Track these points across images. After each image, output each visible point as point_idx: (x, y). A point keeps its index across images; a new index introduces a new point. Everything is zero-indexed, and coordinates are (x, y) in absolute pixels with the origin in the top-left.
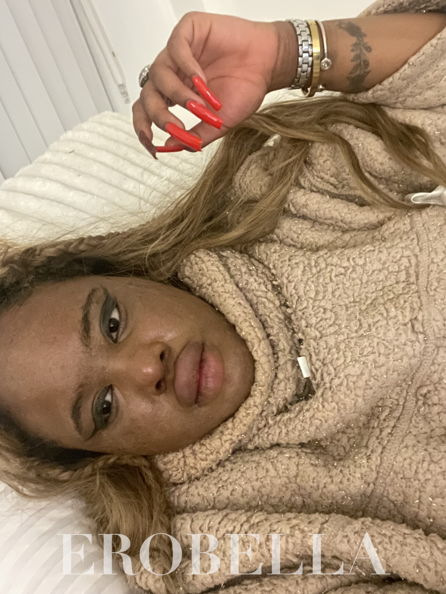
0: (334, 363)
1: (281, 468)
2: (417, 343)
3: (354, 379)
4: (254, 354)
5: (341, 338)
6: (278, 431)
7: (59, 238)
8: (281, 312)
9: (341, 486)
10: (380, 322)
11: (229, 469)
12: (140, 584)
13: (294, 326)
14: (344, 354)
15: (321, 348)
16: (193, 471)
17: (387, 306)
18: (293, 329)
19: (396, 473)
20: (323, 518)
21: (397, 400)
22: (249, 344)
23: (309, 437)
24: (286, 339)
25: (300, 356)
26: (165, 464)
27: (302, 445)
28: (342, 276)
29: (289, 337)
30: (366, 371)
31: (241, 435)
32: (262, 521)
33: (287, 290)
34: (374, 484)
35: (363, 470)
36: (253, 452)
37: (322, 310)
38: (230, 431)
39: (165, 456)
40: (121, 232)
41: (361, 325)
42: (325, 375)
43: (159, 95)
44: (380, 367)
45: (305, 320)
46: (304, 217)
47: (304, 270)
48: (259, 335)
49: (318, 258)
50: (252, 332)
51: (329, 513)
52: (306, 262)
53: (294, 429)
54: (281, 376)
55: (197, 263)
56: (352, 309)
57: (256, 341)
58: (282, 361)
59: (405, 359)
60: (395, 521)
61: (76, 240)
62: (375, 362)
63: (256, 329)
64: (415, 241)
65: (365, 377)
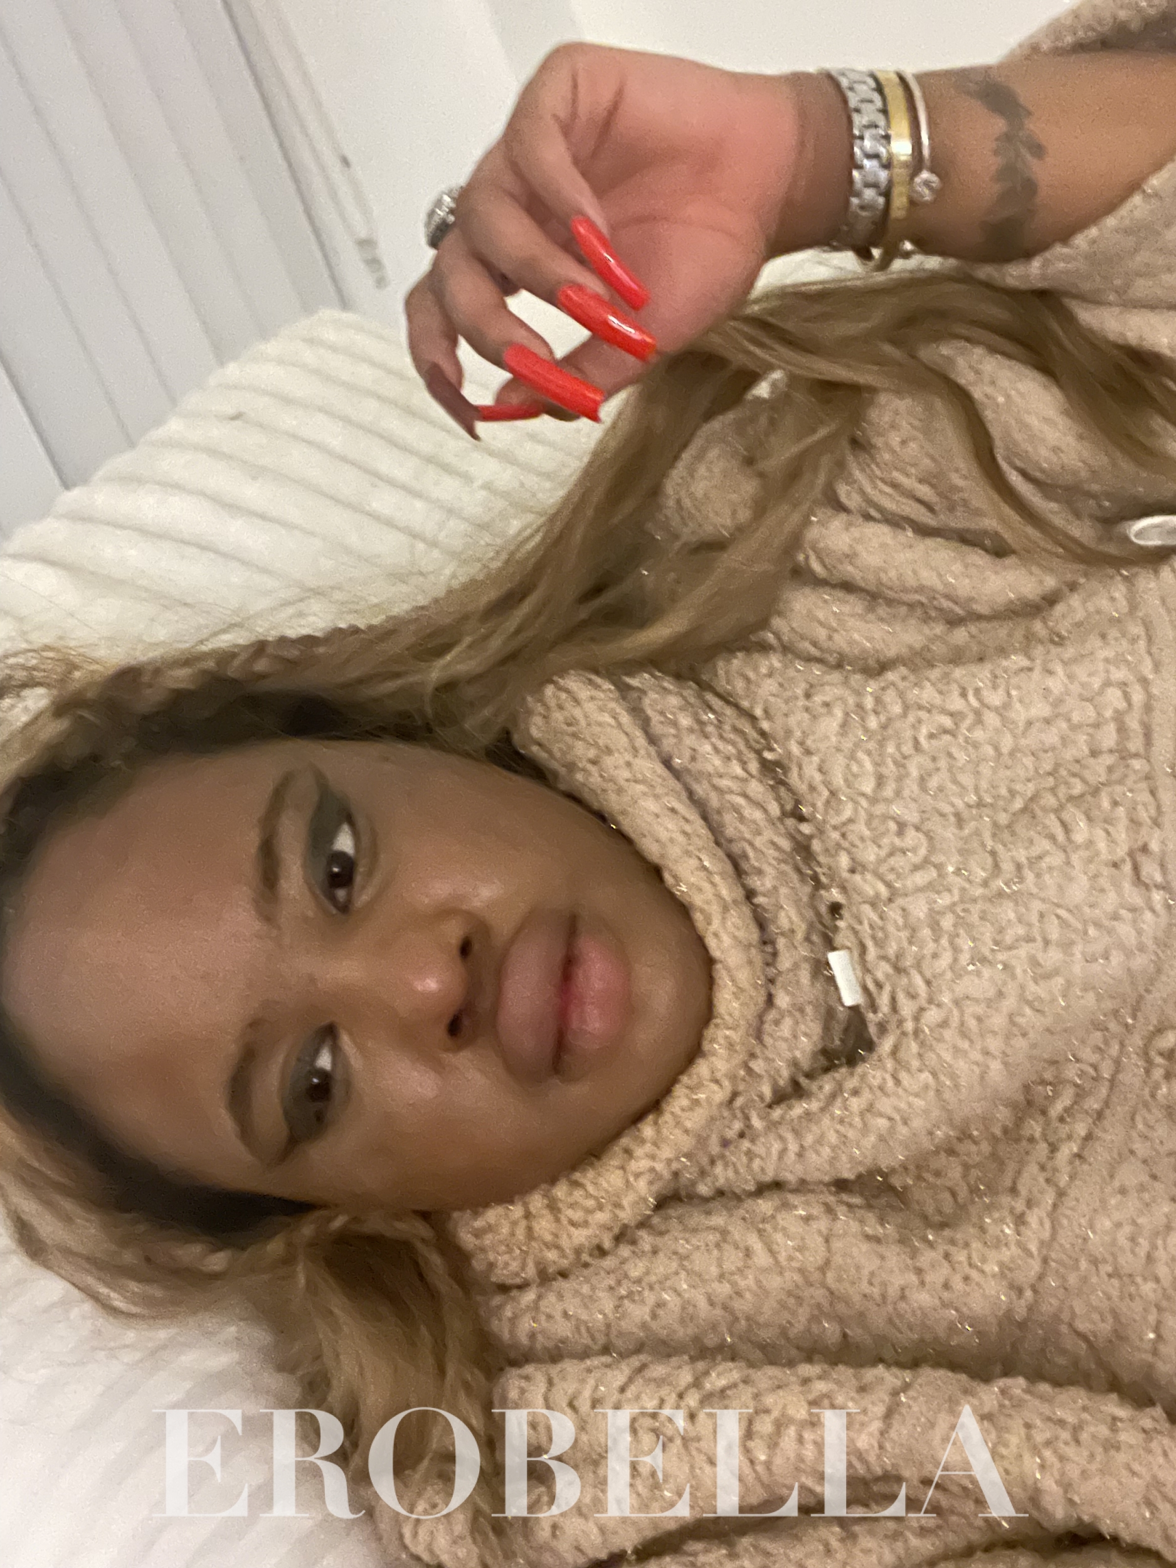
0: (925, 965)
1: (785, 1245)
2: (1148, 916)
3: (980, 1010)
4: (711, 943)
5: (943, 900)
6: (776, 1147)
7: (201, 642)
8: (783, 831)
9: (946, 1295)
10: (1047, 859)
11: (647, 1248)
12: (413, 1549)
13: (818, 870)
14: (951, 943)
15: (891, 929)
16: (551, 1255)
17: (1066, 816)
18: (815, 878)
19: (1095, 1262)
20: (896, 1377)
21: (1095, 1067)
22: (698, 917)
23: (860, 1163)
24: (797, 902)
25: (834, 949)
26: (478, 1234)
27: (841, 1185)
28: (947, 738)
29: (805, 899)
30: (1011, 989)
31: (677, 1159)
32: (734, 1385)
33: (800, 776)
34: (1035, 1291)
35: (1006, 1254)
36: (711, 1205)
37: (893, 826)
38: (648, 1148)
39: (476, 1214)
40: (362, 627)
41: (996, 866)
42: (901, 997)
43: (478, 267)
44: (1048, 976)
45: (849, 853)
46: (848, 587)
47: (844, 725)
48: (724, 892)
49: (883, 689)
50: (706, 886)
51: (914, 1363)
52: (851, 701)
53: (820, 1141)
54: (783, 1000)
55: (561, 707)
56: (973, 824)
57: (715, 909)
58: (785, 962)
59: (1116, 958)
60: (1090, 1388)
61: (245, 648)
62: (1034, 962)
63: (717, 879)
64: (1142, 644)
65: (1010, 1003)
